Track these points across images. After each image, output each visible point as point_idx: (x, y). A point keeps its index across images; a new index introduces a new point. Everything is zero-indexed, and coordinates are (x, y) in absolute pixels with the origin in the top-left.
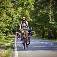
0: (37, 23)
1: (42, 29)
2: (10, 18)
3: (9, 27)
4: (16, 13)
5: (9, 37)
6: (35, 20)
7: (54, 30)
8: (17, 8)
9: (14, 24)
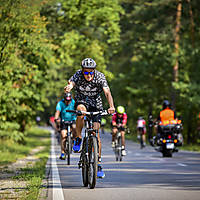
0: (128, 88)
1: (147, 108)
2: (34, 69)
3: (31, 102)
4: (56, 51)
5: (30, 135)
6: (121, 75)
7: (188, 112)
8: (62, 34)
9: (48, 89)
